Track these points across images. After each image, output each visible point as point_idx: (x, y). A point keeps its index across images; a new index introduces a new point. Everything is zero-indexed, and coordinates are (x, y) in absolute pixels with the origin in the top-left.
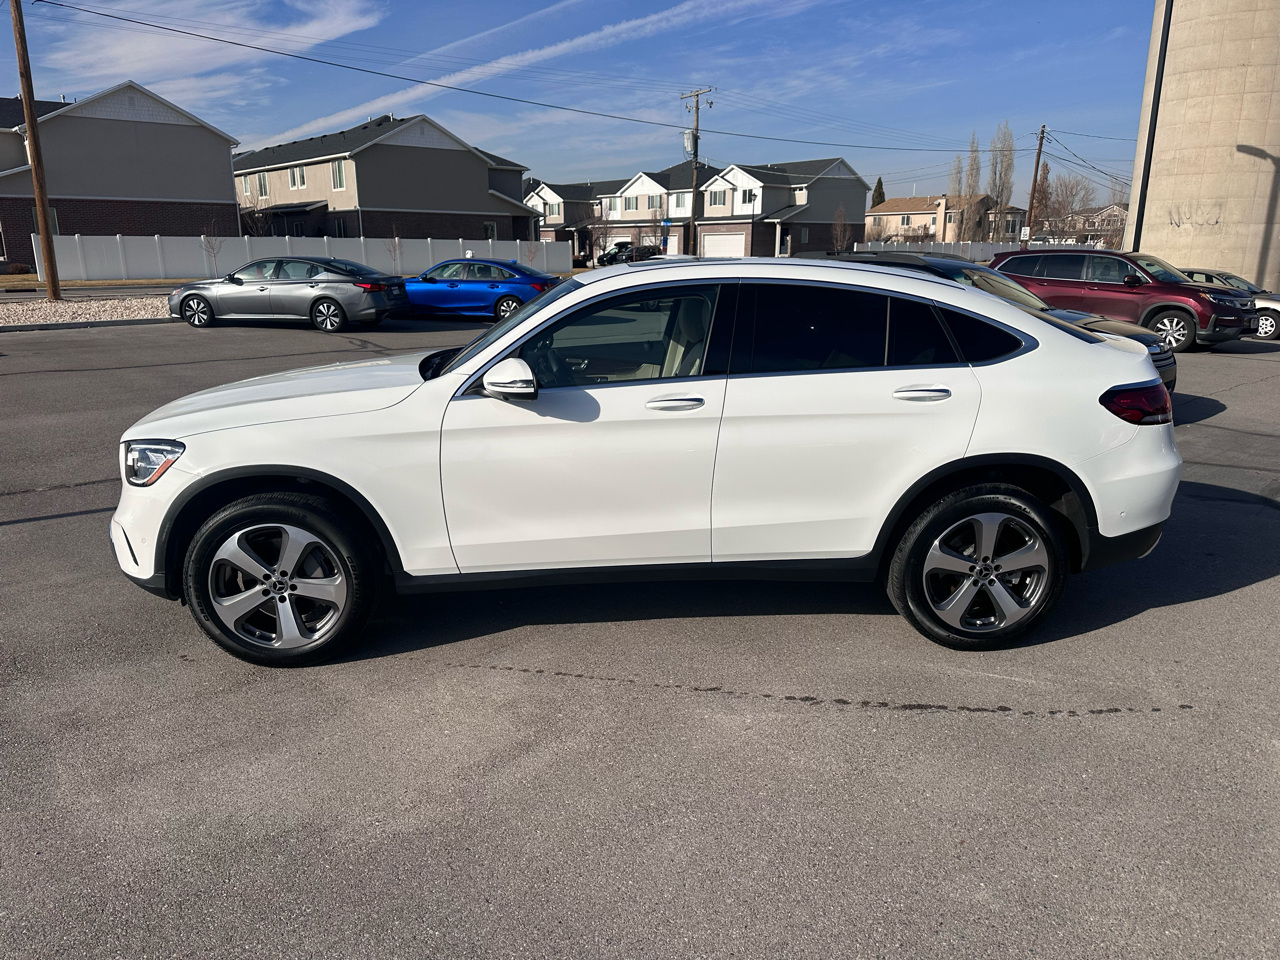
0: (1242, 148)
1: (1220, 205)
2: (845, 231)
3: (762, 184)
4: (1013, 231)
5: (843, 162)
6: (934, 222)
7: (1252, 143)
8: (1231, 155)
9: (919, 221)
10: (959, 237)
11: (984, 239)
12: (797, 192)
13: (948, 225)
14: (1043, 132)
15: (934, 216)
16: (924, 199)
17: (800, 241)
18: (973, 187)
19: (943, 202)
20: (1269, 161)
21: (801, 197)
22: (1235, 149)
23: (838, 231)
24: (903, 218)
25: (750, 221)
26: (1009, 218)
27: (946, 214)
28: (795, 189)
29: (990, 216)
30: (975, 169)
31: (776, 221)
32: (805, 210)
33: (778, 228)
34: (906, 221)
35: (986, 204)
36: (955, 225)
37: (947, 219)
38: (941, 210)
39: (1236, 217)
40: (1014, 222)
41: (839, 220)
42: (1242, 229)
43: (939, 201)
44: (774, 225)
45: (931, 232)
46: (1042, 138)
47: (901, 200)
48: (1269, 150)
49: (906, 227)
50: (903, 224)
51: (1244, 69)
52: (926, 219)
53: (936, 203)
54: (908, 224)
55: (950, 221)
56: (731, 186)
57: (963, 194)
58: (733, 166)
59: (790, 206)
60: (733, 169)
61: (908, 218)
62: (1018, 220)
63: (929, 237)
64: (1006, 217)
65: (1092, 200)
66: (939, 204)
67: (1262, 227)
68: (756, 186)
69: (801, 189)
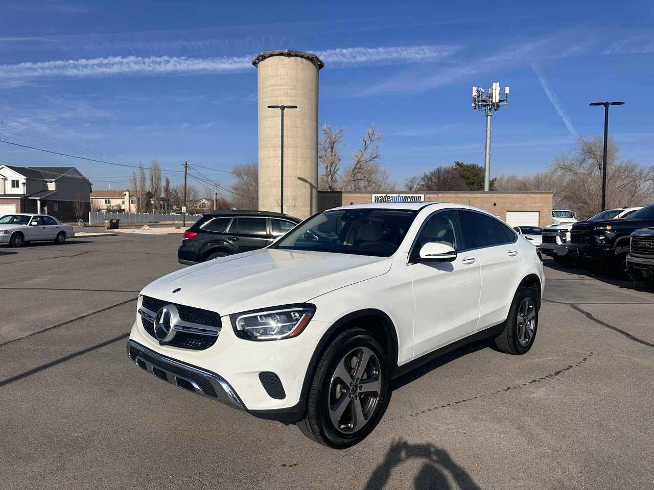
0: (299, 178)
1: (295, 200)
2: (81, 205)
3: (26, 178)
4: (164, 209)
5: (75, 169)
6: (123, 203)
7: (302, 176)
8: (296, 181)
9: (115, 202)
10: (138, 210)
11: (151, 212)
12: (48, 184)
13: (131, 205)
14: (186, 164)
15: (123, 200)
16: (116, 192)
17: (53, 210)
18: (143, 186)
19: (127, 193)
20: (308, 184)
21: (52, 186)
22: (297, 179)
23: (77, 206)
24: (106, 201)
25: (19, 197)
26: (161, 202)
27: (129, 199)
28: (47, 182)
29: (152, 201)
30: (143, 179)
31: (37, 198)
32: (53, 194)
33: (39, 203)
34: (108, 202)
35: (150, 195)
36: (135, 205)
37: (130, 202)
38: (127, 197)
39: (301, 204)
40: (164, 205)
41: (77, 200)
42: (303, 209)
43: (125, 193)
44: (36, 200)
45: (122, 208)
46: (186, 167)
47: (103, 191)
48: (308, 180)
49: (108, 205)
50: (106, 203)
51: (296, 149)
52: (119, 202)
53: (124, 193)
54: (109, 204)
55: (132, 203)
56: (3, 177)
57: (138, 190)
58: (3, 166)
59: (44, 191)
60: (3, 167)
61: (109, 201)
62: (166, 203)
63: (121, 211)
64: (159, 202)
65: (198, 196)
66: (125, 195)
67: (309, 208)
68: (22, 179)
69: (51, 182)
